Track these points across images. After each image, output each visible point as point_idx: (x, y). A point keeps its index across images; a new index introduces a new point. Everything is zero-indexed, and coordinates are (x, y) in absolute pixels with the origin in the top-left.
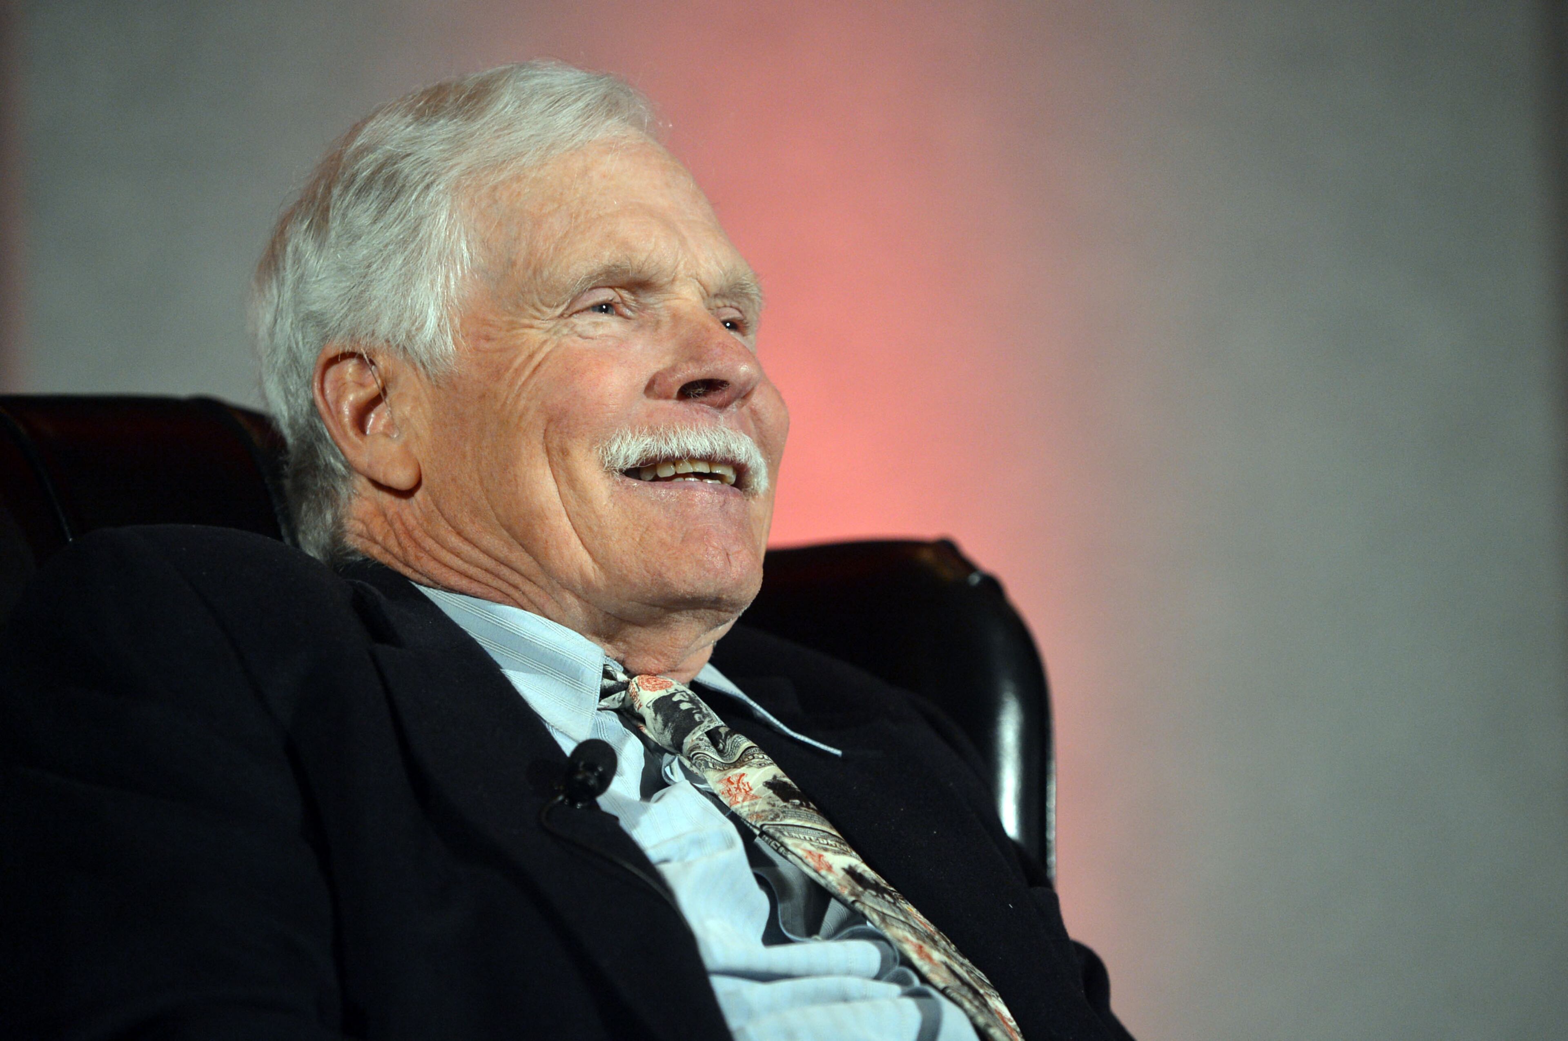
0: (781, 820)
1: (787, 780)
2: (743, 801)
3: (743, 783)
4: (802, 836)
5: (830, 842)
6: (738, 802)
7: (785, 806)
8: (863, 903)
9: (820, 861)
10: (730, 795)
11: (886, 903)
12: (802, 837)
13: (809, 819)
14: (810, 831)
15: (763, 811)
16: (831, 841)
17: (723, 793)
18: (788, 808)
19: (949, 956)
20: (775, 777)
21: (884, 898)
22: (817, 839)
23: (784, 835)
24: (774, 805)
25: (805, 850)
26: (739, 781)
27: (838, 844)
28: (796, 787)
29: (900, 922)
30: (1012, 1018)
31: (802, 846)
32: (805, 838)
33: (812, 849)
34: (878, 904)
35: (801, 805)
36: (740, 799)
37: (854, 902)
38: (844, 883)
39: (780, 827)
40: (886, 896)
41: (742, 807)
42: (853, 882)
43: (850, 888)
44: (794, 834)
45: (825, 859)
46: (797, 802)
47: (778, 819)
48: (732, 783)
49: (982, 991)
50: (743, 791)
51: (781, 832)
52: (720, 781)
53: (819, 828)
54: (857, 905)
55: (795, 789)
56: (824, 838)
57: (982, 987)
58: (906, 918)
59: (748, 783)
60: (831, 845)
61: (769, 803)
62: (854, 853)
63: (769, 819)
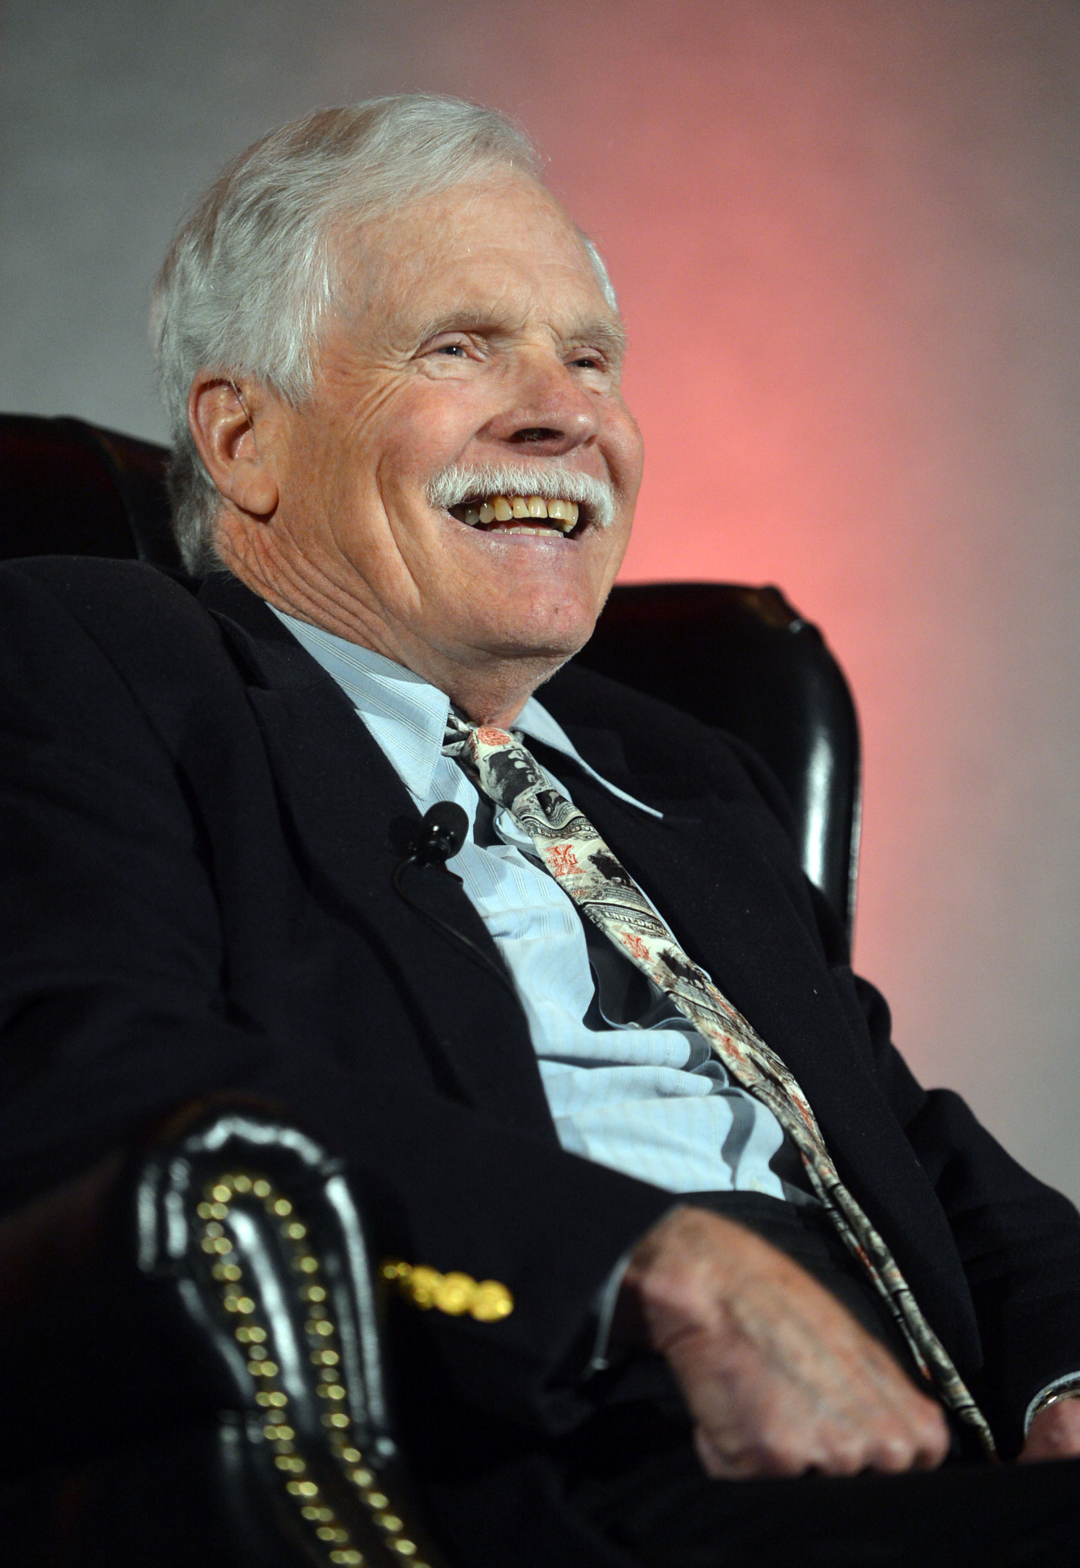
0: (603, 898)
1: (610, 855)
2: (568, 873)
3: (569, 855)
4: (622, 917)
5: (647, 924)
6: (563, 874)
7: (608, 884)
8: (677, 995)
9: (637, 946)
10: (557, 864)
11: (697, 990)
12: (622, 919)
13: (628, 899)
14: (630, 912)
15: (587, 887)
16: (648, 922)
17: (549, 862)
18: (610, 886)
19: (752, 1045)
20: (599, 852)
21: (694, 984)
22: (636, 921)
23: (605, 916)
24: (597, 882)
25: (623, 934)
26: (565, 853)
27: (654, 926)
28: (618, 862)
29: (709, 1012)
30: (806, 1102)
31: (621, 930)
32: (624, 918)
33: (630, 931)
34: (690, 993)
35: (622, 883)
36: (565, 871)
37: (668, 993)
38: (660, 972)
39: (601, 906)
40: (697, 982)
41: (567, 880)
42: (668, 969)
43: (665, 977)
44: (614, 915)
45: (643, 943)
46: (619, 879)
47: (600, 898)
48: (560, 854)
49: (780, 1078)
50: (568, 862)
51: (602, 912)
52: (548, 849)
53: (637, 909)
54: (671, 995)
55: (616, 864)
56: (642, 919)
57: (780, 1074)
58: (715, 1006)
59: (574, 855)
61: (592, 879)
62: (671, 935)
63: (593, 897)
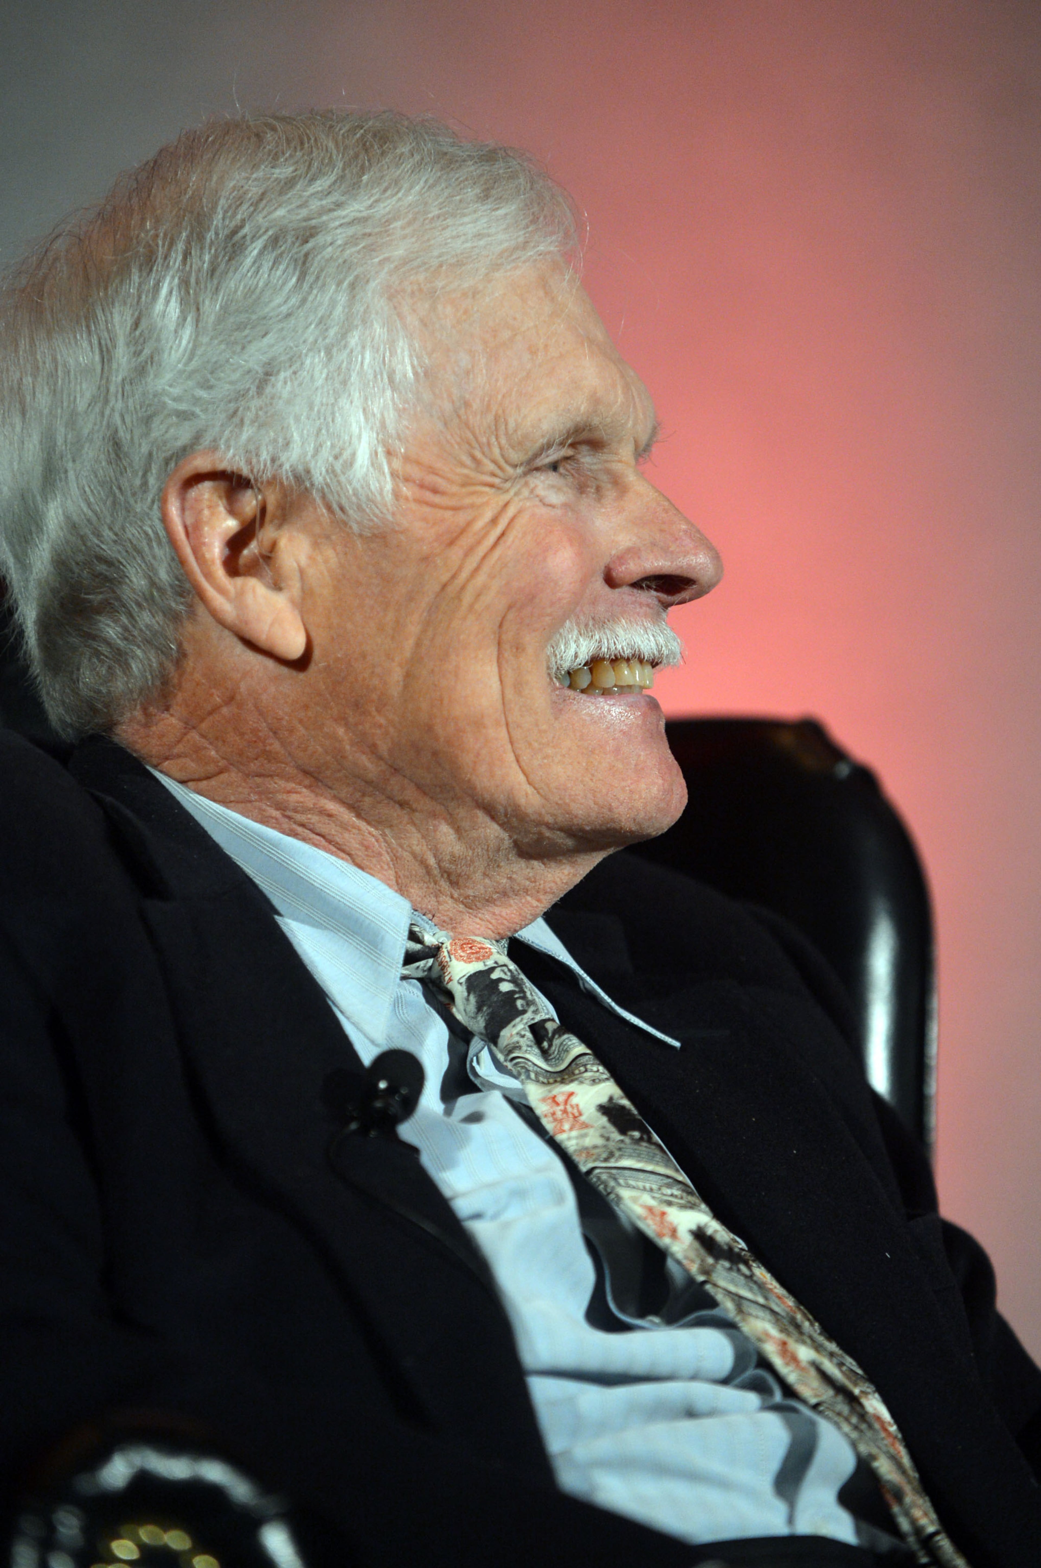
0: (617, 1161)
1: (626, 1102)
2: (571, 1129)
3: (572, 1106)
4: (641, 1185)
5: (675, 1193)
6: (564, 1131)
7: (622, 1141)
8: (715, 1285)
9: (662, 1222)
10: (555, 1120)
11: (742, 1278)
13: (650, 1159)
14: (653, 1177)
15: (595, 1147)
16: (677, 1190)
17: (546, 1116)
18: (625, 1144)
19: (818, 1348)
20: (611, 1099)
21: (739, 1270)
22: (660, 1189)
23: (619, 1184)
24: (608, 1139)
25: (643, 1207)
26: (566, 1102)
27: (685, 1195)
28: (635, 1112)
29: (758, 1307)
30: (892, 1421)
31: (641, 1201)
32: (644, 1186)
33: (652, 1203)
34: (732, 1281)
35: (641, 1139)
36: (566, 1126)
37: (704, 1283)
38: (692, 1254)
39: (614, 1171)
40: (741, 1267)
41: (569, 1139)
42: (702, 1252)
43: (698, 1262)
44: (632, 1182)
45: (669, 1218)
46: (637, 1134)
47: (613, 1160)
48: (558, 1104)
49: (856, 1391)
50: (571, 1116)
51: (615, 1179)
52: (544, 1100)
53: (662, 1172)
54: (708, 1286)
55: (634, 1115)
56: (669, 1186)
57: (856, 1386)
58: (766, 1298)
59: (577, 1105)
60: (676, 1197)
61: (602, 1136)
62: (703, 1206)
63: (602, 1159)
